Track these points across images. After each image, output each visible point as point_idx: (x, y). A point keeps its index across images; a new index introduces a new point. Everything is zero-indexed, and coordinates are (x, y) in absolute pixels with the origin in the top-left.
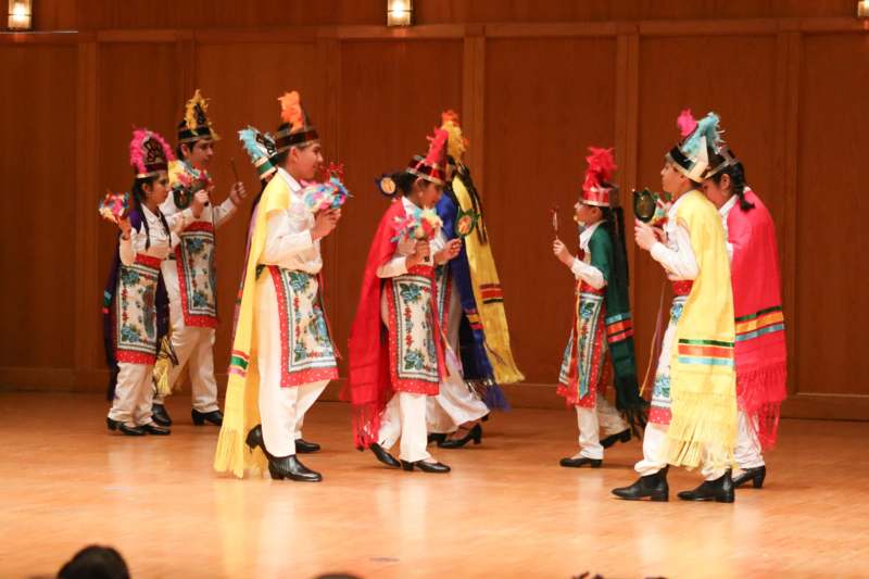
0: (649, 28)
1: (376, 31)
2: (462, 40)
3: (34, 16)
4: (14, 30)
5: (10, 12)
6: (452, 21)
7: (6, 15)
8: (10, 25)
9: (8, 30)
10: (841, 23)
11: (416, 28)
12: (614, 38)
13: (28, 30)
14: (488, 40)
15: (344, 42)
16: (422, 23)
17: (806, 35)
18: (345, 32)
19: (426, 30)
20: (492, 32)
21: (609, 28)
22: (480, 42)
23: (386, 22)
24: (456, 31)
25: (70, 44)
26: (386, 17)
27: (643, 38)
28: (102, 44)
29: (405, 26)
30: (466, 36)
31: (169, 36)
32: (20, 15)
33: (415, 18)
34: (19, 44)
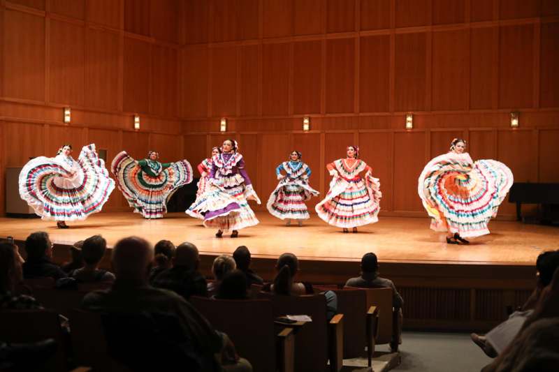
0: (360, 131)
1: (301, 132)
2: (319, 134)
3: (226, 129)
4: (222, 132)
6: (318, 129)
7: (220, 129)
10: (404, 130)
12: (353, 133)
13: (225, 132)
14: (326, 134)
15: (295, 134)
17: (395, 133)
18: (295, 132)
19: (311, 132)
20: (327, 132)
21: (352, 131)
22: (324, 134)
23: (303, 130)
24: (318, 132)
26: (303, 128)
27: (360, 133)
29: (307, 131)
30: (322, 132)
31: (256, 133)
32: (223, 129)
33: (310, 129)
34: (223, 135)
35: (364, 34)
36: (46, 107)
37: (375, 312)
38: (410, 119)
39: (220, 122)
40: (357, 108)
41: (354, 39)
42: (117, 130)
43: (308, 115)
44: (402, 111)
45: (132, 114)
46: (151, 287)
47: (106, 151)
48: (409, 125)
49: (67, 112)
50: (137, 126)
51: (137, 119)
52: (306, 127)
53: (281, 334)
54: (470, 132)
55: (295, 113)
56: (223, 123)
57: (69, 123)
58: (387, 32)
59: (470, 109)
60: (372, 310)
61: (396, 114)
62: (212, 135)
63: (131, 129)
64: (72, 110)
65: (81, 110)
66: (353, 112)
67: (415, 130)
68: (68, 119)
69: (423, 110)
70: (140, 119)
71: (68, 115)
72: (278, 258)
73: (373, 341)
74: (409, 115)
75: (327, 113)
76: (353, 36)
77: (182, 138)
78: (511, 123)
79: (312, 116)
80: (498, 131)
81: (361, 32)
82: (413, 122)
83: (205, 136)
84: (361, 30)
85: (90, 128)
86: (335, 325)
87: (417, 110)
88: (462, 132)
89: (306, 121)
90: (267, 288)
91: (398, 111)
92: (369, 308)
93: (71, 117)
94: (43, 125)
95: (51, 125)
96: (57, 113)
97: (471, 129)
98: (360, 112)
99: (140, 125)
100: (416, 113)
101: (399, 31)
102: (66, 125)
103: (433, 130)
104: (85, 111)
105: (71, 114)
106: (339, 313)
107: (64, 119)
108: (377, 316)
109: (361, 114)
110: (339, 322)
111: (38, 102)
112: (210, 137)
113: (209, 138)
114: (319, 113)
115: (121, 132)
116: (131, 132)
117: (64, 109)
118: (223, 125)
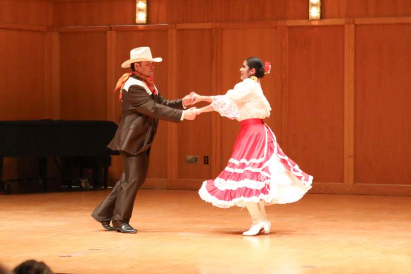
1: (303, 22)
2: (343, 26)
3: (148, 18)
4: (139, 24)
5: (137, 16)
6: (339, 17)
7: (134, 17)
8: (137, 22)
9: (136, 24)
11: (323, 20)
13: (145, 24)
14: (356, 25)
15: (290, 28)
16: (325, 18)
18: (290, 23)
19: (327, 22)
20: (358, 21)
22: (353, 26)
23: (308, 18)
24: (341, 21)
25: (164, 30)
26: (309, 15)
28: (178, 30)
29: (318, 20)
30: (346, 23)
31: (209, 25)
32: (141, 17)
33: (322, 16)
34: (141, 31)
39: (135, 3)
52: (315, 13)
56: (141, 5)
62: (118, 30)
77: (56, 37)
83: (105, 32)
112: (114, 33)
113: (112, 37)
118: (140, 10)
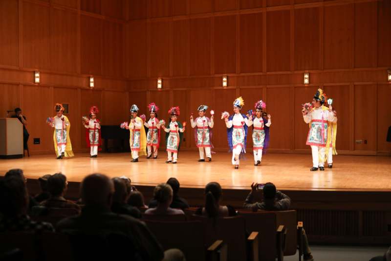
0: (268, 86)
1: (221, 88)
2: (235, 89)
3: (162, 86)
7: (157, 86)
9: (158, 89)
10: (301, 85)
11: (228, 87)
12: (262, 88)
13: (161, 89)
14: (240, 89)
15: (216, 90)
17: (295, 87)
18: (216, 88)
19: (230, 87)
20: (241, 87)
21: (261, 86)
22: (239, 90)
23: (222, 86)
24: (235, 87)
25: (167, 91)
27: (267, 88)
28: (174, 91)
29: (226, 87)
30: (237, 88)
31: (185, 89)
32: (160, 86)
33: (228, 85)
34: (159, 91)
35: (270, 9)
36: (20, 71)
37: (284, 230)
38: (306, 76)
39: (157, 81)
40: (265, 68)
41: (261, 14)
42: (76, 88)
43: (226, 75)
44: (301, 70)
45: (89, 76)
46: (112, 214)
47: (68, 105)
48: (306, 81)
49: (37, 75)
50: (92, 85)
51: (92, 80)
52: (225, 84)
53: (210, 248)
54: (354, 86)
55: (215, 74)
56: (160, 81)
57: (38, 83)
58: (287, 8)
59: (355, 67)
60: (280, 228)
61: (296, 72)
62: (151, 91)
63: (88, 88)
64: (40, 74)
65: (47, 73)
66: (262, 72)
67: (311, 85)
68: (37, 80)
69: (317, 69)
70: (94, 79)
71: (38, 77)
72: (204, 187)
73: (282, 253)
74: (306, 73)
75: (241, 73)
76: (261, 11)
77: (127, 94)
78: (387, 78)
79: (229, 75)
80: (377, 85)
81: (267, 8)
82: (310, 79)
83: (146, 92)
84: (267, 7)
85: (54, 87)
86: (252, 241)
87: (312, 70)
88: (349, 86)
89: (225, 79)
90: (199, 212)
91: (297, 70)
92: (279, 226)
93: (40, 79)
94: (18, 85)
95: (25, 85)
96: (29, 76)
97: (356, 83)
98: (267, 71)
99: (95, 84)
100: (311, 72)
101: (298, 7)
102: (36, 85)
103: (325, 85)
104: (51, 74)
105: (40, 76)
106: (255, 231)
107: (34, 80)
108: (285, 233)
109: (268, 73)
110: (256, 238)
111: (14, 67)
112: (149, 92)
113: (149, 94)
114: (235, 73)
115: (79, 90)
116: (87, 90)
117: (34, 73)
118: (159, 83)
